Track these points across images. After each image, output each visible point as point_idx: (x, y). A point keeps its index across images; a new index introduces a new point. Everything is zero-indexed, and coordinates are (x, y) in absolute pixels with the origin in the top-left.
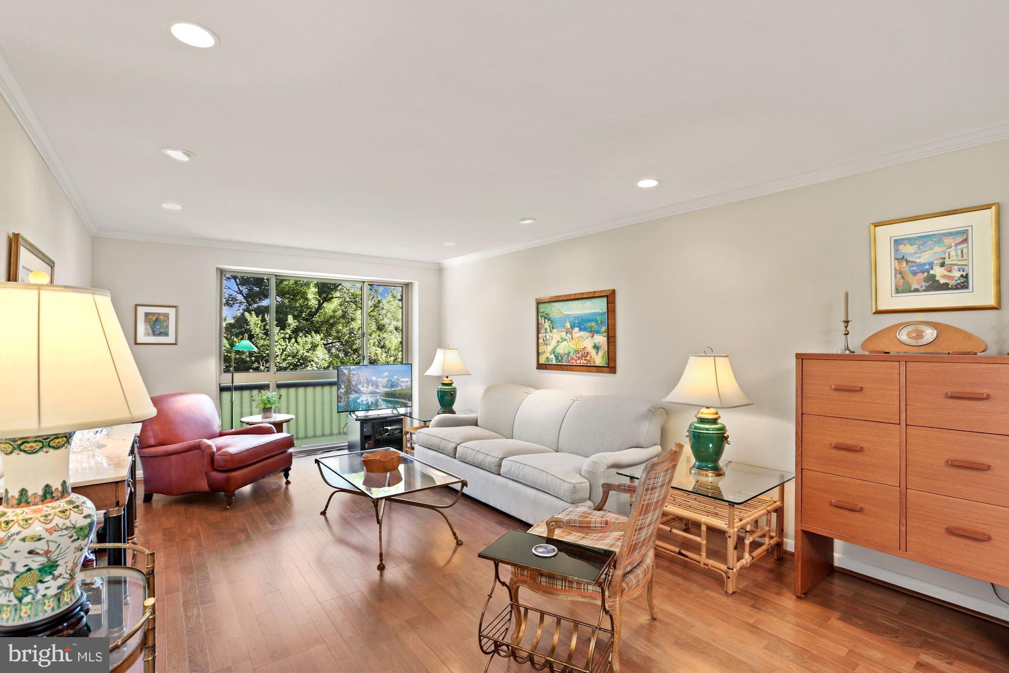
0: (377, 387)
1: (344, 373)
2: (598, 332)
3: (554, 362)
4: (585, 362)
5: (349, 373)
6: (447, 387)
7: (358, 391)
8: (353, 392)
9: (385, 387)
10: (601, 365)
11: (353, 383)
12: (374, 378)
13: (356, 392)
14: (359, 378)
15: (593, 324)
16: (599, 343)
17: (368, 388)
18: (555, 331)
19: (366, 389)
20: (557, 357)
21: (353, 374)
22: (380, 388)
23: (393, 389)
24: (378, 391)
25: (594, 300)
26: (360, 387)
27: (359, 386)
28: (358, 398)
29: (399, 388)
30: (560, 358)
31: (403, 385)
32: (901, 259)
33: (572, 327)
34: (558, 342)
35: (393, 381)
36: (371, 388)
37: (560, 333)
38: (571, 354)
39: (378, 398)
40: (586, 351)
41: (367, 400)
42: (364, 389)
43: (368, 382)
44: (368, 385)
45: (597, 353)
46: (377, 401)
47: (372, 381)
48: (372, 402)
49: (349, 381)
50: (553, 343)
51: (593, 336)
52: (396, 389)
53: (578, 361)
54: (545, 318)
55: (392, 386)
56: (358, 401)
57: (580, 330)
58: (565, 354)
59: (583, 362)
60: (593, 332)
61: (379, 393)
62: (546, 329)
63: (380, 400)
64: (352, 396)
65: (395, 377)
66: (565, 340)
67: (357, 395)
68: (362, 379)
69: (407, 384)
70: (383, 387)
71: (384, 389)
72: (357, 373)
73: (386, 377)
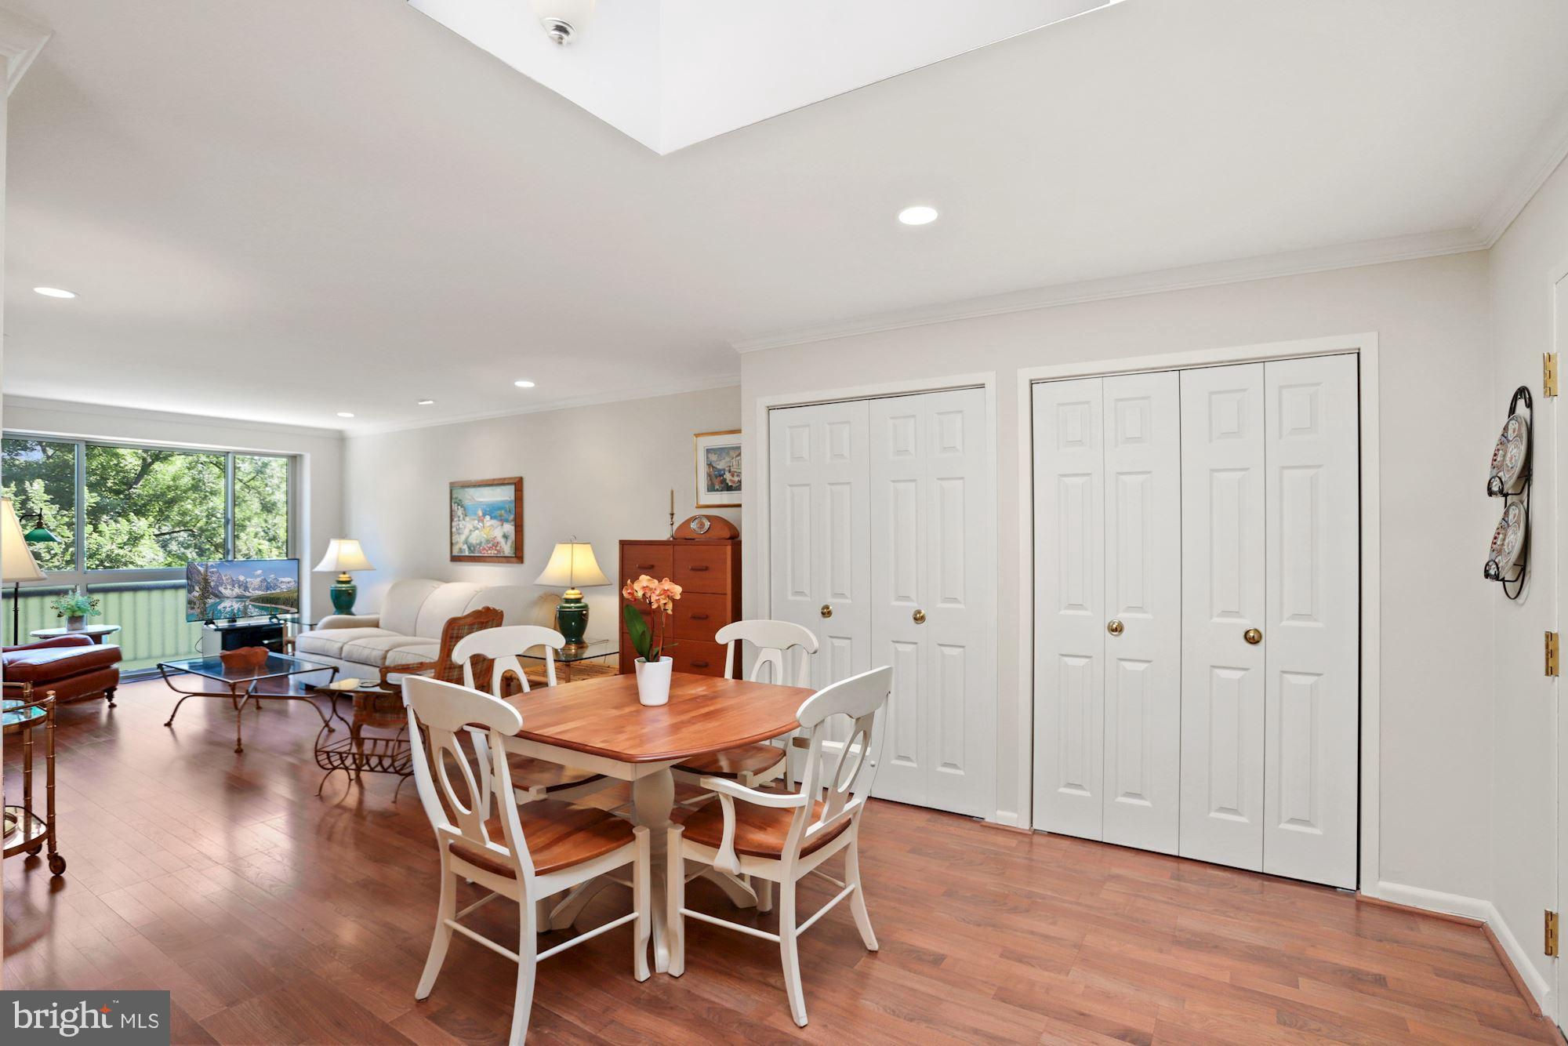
0: (246, 589)
1: (199, 571)
2: (507, 521)
3: (467, 554)
4: (496, 552)
5: (206, 571)
6: (344, 585)
7: (220, 597)
8: (211, 596)
9: (257, 589)
10: (509, 555)
11: (212, 584)
12: (242, 578)
13: (216, 596)
14: (219, 577)
15: (503, 512)
16: (508, 532)
17: (232, 590)
18: (467, 519)
19: (230, 592)
20: (469, 548)
21: (213, 573)
22: (250, 590)
23: (269, 592)
24: (247, 594)
25: (503, 487)
26: (221, 589)
27: (220, 588)
28: (219, 603)
29: (278, 591)
30: (472, 548)
31: (284, 586)
32: (710, 465)
33: (484, 515)
34: (471, 531)
35: (269, 581)
36: (237, 591)
37: (472, 522)
38: (483, 544)
40: (496, 541)
42: (227, 592)
43: (233, 583)
44: (233, 586)
45: (506, 543)
46: (246, 607)
47: (239, 581)
48: (239, 609)
49: (206, 581)
50: (466, 532)
51: (502, 525)
52: (273, 592)
53: (489, 552)
54: (458, 505)
55: (268, 589)
56: (219, 608)
57: (491, 518)
58: (477, 544)
59: (493, 552)
60: (503, 520)
61: (248, 597)
62: (459, 517)
64: (210, 601)
65: (272, 576)
66: (477, 529)
67: (218, 600)
68: (224, 578)
69: (288, 585)
70: (254, 589)
71: (257, 592)
72: (217, 572)
73: (258, 576)
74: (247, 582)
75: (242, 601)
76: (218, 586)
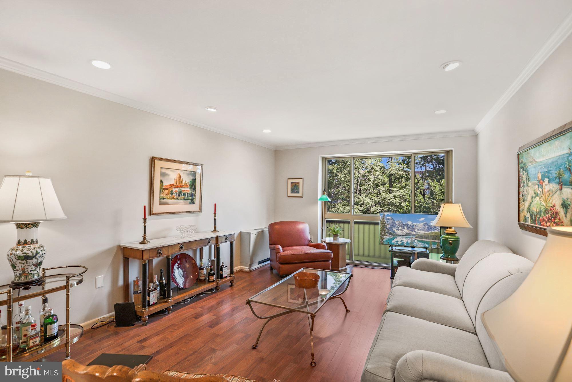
0: (413, 229)
5: (384, 218)
7: (394, 235)
8: (387, 234)
9: (421, 230)
11: (388, 227)
12: (410, 223)
13: (391, 234)
14: (393, 222)
17: (403, 231)
19: (401, 231)
21: (388, 219)
22: (416, 231)
23: (430, 232)
24: (413, 233)
26: (395, 230)
27: (393, 229)
28: (393, 239)
36: (406, 231)
38: (542, 214)
39: (413, 239)
40: (554, 211)
41: (402, 241)
42: (399, 232)
43: (403, 226)
44: (403, 228)
46: (413, 242)
47: (408, 225)
48: (407, 242)
49: (384, 225)
52: (433, 232)
56: (393, 242)
58: (537, 213)
61: (414, 235)
63: (416, 241)
64: (387, 237)
67: (392, 237)
68: (397, 223)
70: (419, 230)
71: (420, 232)
72: (392, 219)
73: (423, 221)
74: (413, 225)
75: (409, 238)
76: (392, 228)
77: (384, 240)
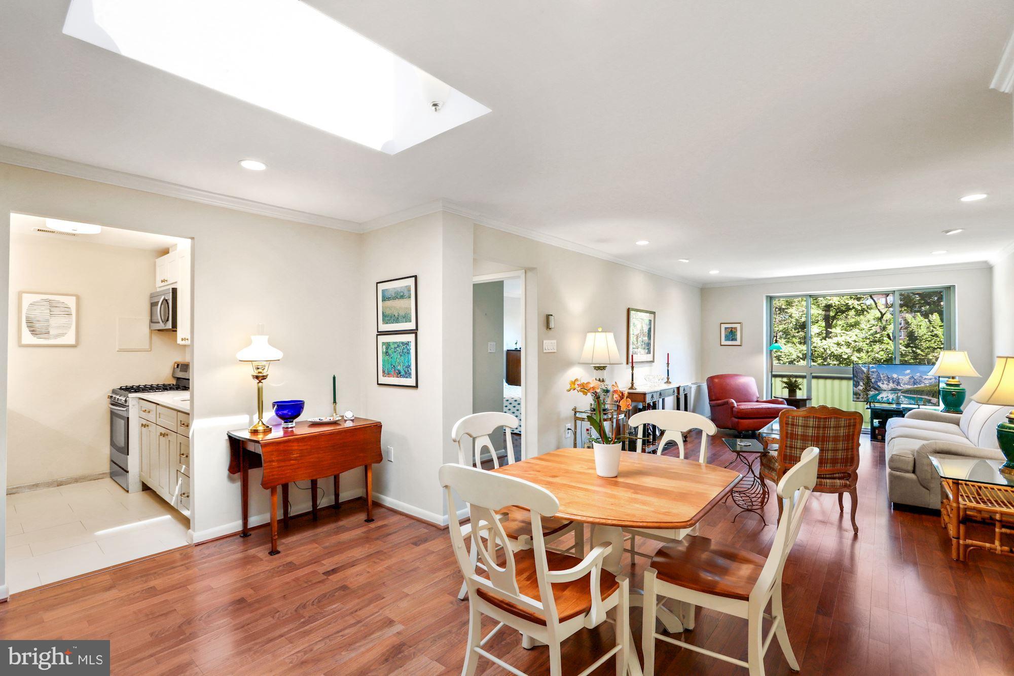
0: (898, 384)
1: (863, 371)
5: (868, 371)
7: (879, 390)
8: (872, 389)
11: (873, 381)
12: (895, 376)
13: (876, 389)
14: (879, 376)
17: (888, 385)
19: (886, 386)
21: (873, 372)
22: (901, 385)
23: (915, 386)
24: (899, 388)
26: (881, 385)
27: (878, 384)
28: (878, 395)
29: (923, 385)
31: (927, 382)
35: (915, 378)
36: (891, 385)
39: (899, 395)
41: (888, 397)
42: (884, 387)
43: (889, 379)
44: (889, 382)
46: (898, 398)
47: (893, 378)
48: (893, 399)
49: (868, 378)
52: (919, 386)
55: (915, 384)
56: (878, 398)
61: (900, 390)
63: (901, 397)
64: (871, 393)
65: (918, 374)
67: (877, 392)
68: (882, 376)
69: (930, 381)
70: (905, 384)
71: (906, 386)
72: (877, 371)
73: (908, 374)
74: (899, 379)
75: (895, 393)
76: (877, 382)
77: (869, 396)
